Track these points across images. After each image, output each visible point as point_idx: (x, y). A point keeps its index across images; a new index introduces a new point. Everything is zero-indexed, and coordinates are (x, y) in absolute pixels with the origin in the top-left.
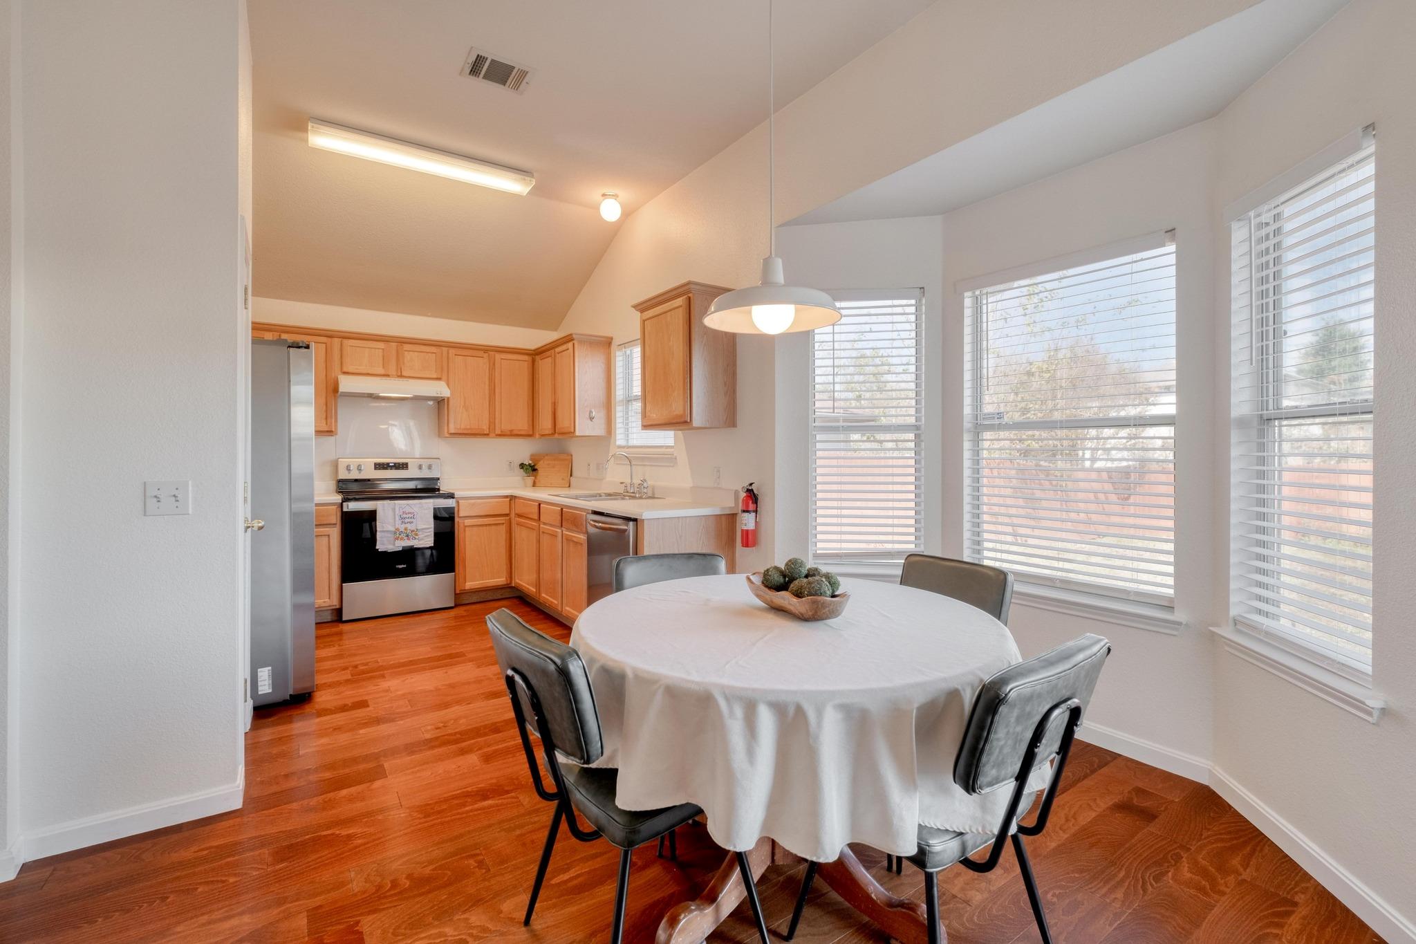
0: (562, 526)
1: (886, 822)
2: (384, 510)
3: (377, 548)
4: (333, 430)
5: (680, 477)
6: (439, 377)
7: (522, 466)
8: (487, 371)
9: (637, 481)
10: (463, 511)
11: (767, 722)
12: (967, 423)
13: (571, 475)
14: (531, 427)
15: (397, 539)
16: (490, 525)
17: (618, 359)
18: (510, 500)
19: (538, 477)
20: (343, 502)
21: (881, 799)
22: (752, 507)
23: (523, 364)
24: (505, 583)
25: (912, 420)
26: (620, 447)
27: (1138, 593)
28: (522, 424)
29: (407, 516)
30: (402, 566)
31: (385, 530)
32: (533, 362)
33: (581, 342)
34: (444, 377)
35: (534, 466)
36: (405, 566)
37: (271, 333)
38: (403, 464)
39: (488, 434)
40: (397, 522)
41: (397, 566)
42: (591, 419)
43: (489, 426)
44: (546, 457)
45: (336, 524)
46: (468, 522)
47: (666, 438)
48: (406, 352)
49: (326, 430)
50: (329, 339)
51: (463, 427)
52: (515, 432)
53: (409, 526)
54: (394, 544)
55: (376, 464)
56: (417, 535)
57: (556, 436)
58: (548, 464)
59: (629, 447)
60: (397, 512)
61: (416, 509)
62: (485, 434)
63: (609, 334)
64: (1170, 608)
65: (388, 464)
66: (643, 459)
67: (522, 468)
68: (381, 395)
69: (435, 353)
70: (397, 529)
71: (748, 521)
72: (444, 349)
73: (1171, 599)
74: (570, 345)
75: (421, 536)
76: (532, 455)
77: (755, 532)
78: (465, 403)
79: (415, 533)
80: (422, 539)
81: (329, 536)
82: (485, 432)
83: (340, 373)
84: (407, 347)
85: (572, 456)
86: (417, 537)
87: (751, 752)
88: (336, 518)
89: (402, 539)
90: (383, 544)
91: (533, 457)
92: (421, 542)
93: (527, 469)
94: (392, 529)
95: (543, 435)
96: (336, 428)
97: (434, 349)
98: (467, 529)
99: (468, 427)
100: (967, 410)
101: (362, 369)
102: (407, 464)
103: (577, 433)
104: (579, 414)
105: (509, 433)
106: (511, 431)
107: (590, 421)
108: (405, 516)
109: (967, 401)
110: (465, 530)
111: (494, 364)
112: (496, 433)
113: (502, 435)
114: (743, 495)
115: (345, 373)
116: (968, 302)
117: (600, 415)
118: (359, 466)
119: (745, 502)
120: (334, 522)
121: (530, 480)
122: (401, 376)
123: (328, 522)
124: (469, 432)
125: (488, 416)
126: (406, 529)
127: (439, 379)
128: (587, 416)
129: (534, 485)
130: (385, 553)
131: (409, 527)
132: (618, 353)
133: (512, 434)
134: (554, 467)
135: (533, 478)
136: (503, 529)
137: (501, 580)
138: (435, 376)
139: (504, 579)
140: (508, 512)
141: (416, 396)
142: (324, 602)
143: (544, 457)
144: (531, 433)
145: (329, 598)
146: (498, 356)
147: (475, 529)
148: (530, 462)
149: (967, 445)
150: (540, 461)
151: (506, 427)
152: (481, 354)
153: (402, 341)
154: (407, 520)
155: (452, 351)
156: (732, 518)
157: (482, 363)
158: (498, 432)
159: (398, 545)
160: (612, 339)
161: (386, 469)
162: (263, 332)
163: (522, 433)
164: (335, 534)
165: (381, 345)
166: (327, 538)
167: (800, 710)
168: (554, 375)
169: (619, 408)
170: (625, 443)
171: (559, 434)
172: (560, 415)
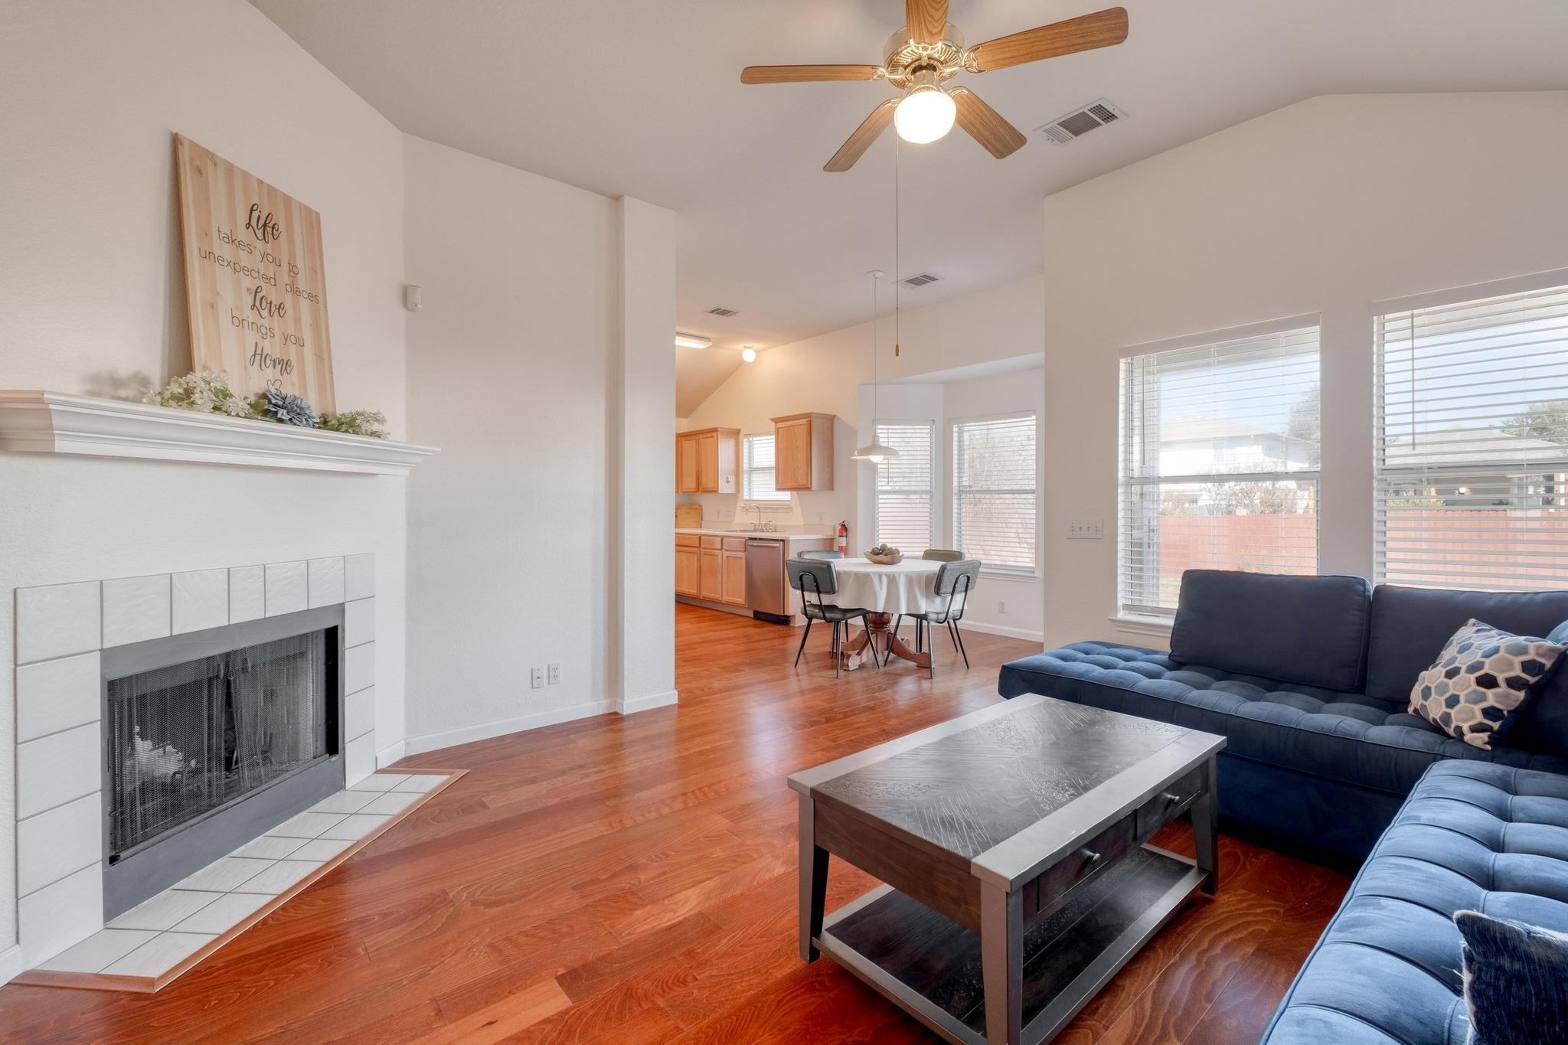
0: (722, 548)
1: (917, 606)
5: (796, 519)
9: (763, 522)
11: (885, 579)
12: (955, 490)
13: (702, 519)
17: (744, 444)
21: (915, 600)
22: (844, 534)
25: (928, 488)
26: (746, 500)
27: (1023, 567)
33: (721, 432)
42: (728, 482)
47: (786, 496)
57: (698, 493)
58: (685, 512)
63: (738, 428)
64: (1033, 572)
66: (766, 508)
71: (843, 542)
73: (1034, 568)
74: (715, 434)
77: (846, 547)
85: (702, 506)
87: (881, 588)
100: (955, 484)
103: (720, 492)
104: (720, 478)
107: (727, 484)
109: (955, 479)
114: (839, 527)
116: (955, 429)
117: (732, 479)
119: (841, 532)
128: (726, 480)
132: (745, 440)
134: (689, 514)
149: (955, 501)
156: (832, 540)
160: (740, 430)
167: (894, 576)
168: (698, 452)
169: (745, 476)
170: (755, 498)
171: (702, 491)
172: (704, 479)
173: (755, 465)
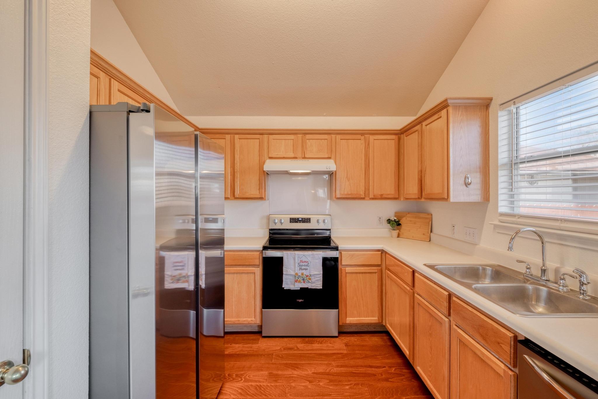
0: (449, 315)
2: (288, 258)
3: (283, 287)
4: (263, 197)
6: (330, 156)
7: (389, 221)
8: (364, 150)
10: (345, 261)
13: (431, 232)
14: (397, 192)
15: (296, 281)
16: (365, 273)
17: (500, 119)
18: (382, 253)
19: (402, 230)
20: (263, 250)
23: (391, 143)
24: (377, 322)
26: (502, 215)
28: (390, 189)
29: (304, 264)
30: (301, 300)
31: (288, 273)
32: (399, 139)
33: (457, 107)
34: (333, 156)
35: (399, 221)
36: (303, 300)
37: (229, 135)
38: (307, 219)
39: (364, 198)
40: (296, 269)
41: (297, 300)
42: (467, 184)
43: (365, 192)
44: (408, 215)
45: (259, 265)
46: (348, 269)
48: (308, 141)
49: (259, 197)
50: (261, 136)
51: (346, 193)
52: (384, 196)
53: (304, 271)
54: (294, 285)
55: (291, 219)
56: (310, 279)
57: (423, 200)
58: (411, 221)
59: (513, 216)
60: (296, 260)
61: (309, 259)
62: (362, 198)
63: (492, 97)
65: (298, 219)
67: (389, 223)
68: (291, 171)
69: (326, 139)
70: (297, 274)
72: (333, 136)
75: (313, 280)
76: (396, 213)
78: (347, 175)
79: (309, 277)
80: (314, 283)
81: (255, 273)
82: (362, 197)
83: (267, 158)
84: (308, 136)
85: (432, 215)
86: (310, 281)
88: (259, 261)
89: (300, 282)
90: (287, 284)
91: (396, 214)
92: (313, 285)
93: (393, 224)
94: (293, 273)
95: (407, 199)
96: (265, 196)
97: (326, 136)
98: (347, 275)
99: (350, 193)
101: (281, 155)
102: (310, 219)
103: (452, 199)
104: (453, 180)
105: (380, 197)
106: (382, 195)
107: (465, 186)
108: (302, 264)
110: (346, 276)
111: (369, 144)
112: (370, 197)
113: (374, 198)
115: (271, 158)
117: (476, 179)
118: (281, 220)
120: (258, 263)
121: (395, 233)
122: (304, 158)
123: (254, 264)
124: (350, 196)
125: (364, 184)
126: (302, 274)
127: (329, 158)
128: (463, 183)
129: (398, 236)
130: (289, 291)
131: (305, 273)
132: (500, 113)
133: (382, 198)
134: (415, 223)
135: (398, 231)
136: (376, 277)
137: (373, 319)
138: (327, 156)
139: (376, 318)
140: (380, 263)
141: (313, 171)
142: (252, 320)
143: (406, 214)
144: (397, 197)
145: (255, 318)
146: (372, 138)
147: (354, 275)
148: (395, 218)
150: (403, 217)
151: (378, 192)
152: (359, 137)
153: (306, 133)
154: (303, 267)
155: (339, 137)
157: (359, 144)
158: (371, 196)
159: (297, 286)
161: (297, 222)
162: (224, 135)
163: (390, 196)
164: (258, 272)
165: (292, 137)
166: (253, 275)
168: (421, 146)
169: (501, 173)
170: (523, 211)
171: (426, 199)
172: (428, 181)
173: (523, 154)
